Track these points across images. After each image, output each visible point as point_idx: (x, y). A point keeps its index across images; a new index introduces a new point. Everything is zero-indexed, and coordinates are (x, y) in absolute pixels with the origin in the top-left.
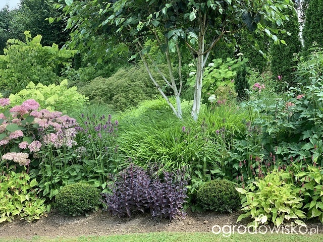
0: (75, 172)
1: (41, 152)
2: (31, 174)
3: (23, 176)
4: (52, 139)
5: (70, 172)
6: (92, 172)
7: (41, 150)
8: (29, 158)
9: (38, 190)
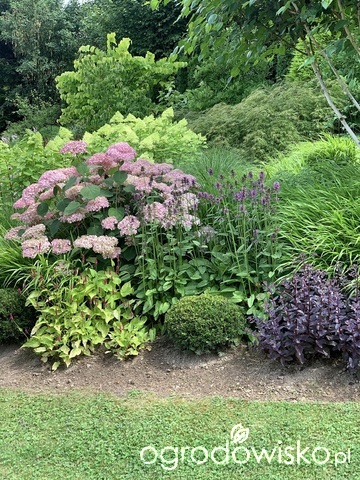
0: (197, 273)
1: (139, 236)
2: (122, 274)
3: (109, 276)
4: (158, 213)
5: (189, 273)
6: (227, 274)
7: (138, 233)
8: (118, 246)
9: (135, 303)
